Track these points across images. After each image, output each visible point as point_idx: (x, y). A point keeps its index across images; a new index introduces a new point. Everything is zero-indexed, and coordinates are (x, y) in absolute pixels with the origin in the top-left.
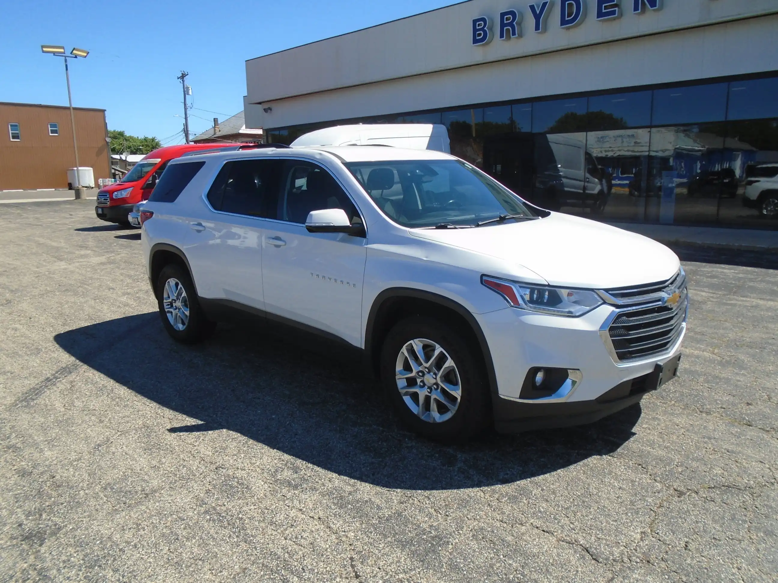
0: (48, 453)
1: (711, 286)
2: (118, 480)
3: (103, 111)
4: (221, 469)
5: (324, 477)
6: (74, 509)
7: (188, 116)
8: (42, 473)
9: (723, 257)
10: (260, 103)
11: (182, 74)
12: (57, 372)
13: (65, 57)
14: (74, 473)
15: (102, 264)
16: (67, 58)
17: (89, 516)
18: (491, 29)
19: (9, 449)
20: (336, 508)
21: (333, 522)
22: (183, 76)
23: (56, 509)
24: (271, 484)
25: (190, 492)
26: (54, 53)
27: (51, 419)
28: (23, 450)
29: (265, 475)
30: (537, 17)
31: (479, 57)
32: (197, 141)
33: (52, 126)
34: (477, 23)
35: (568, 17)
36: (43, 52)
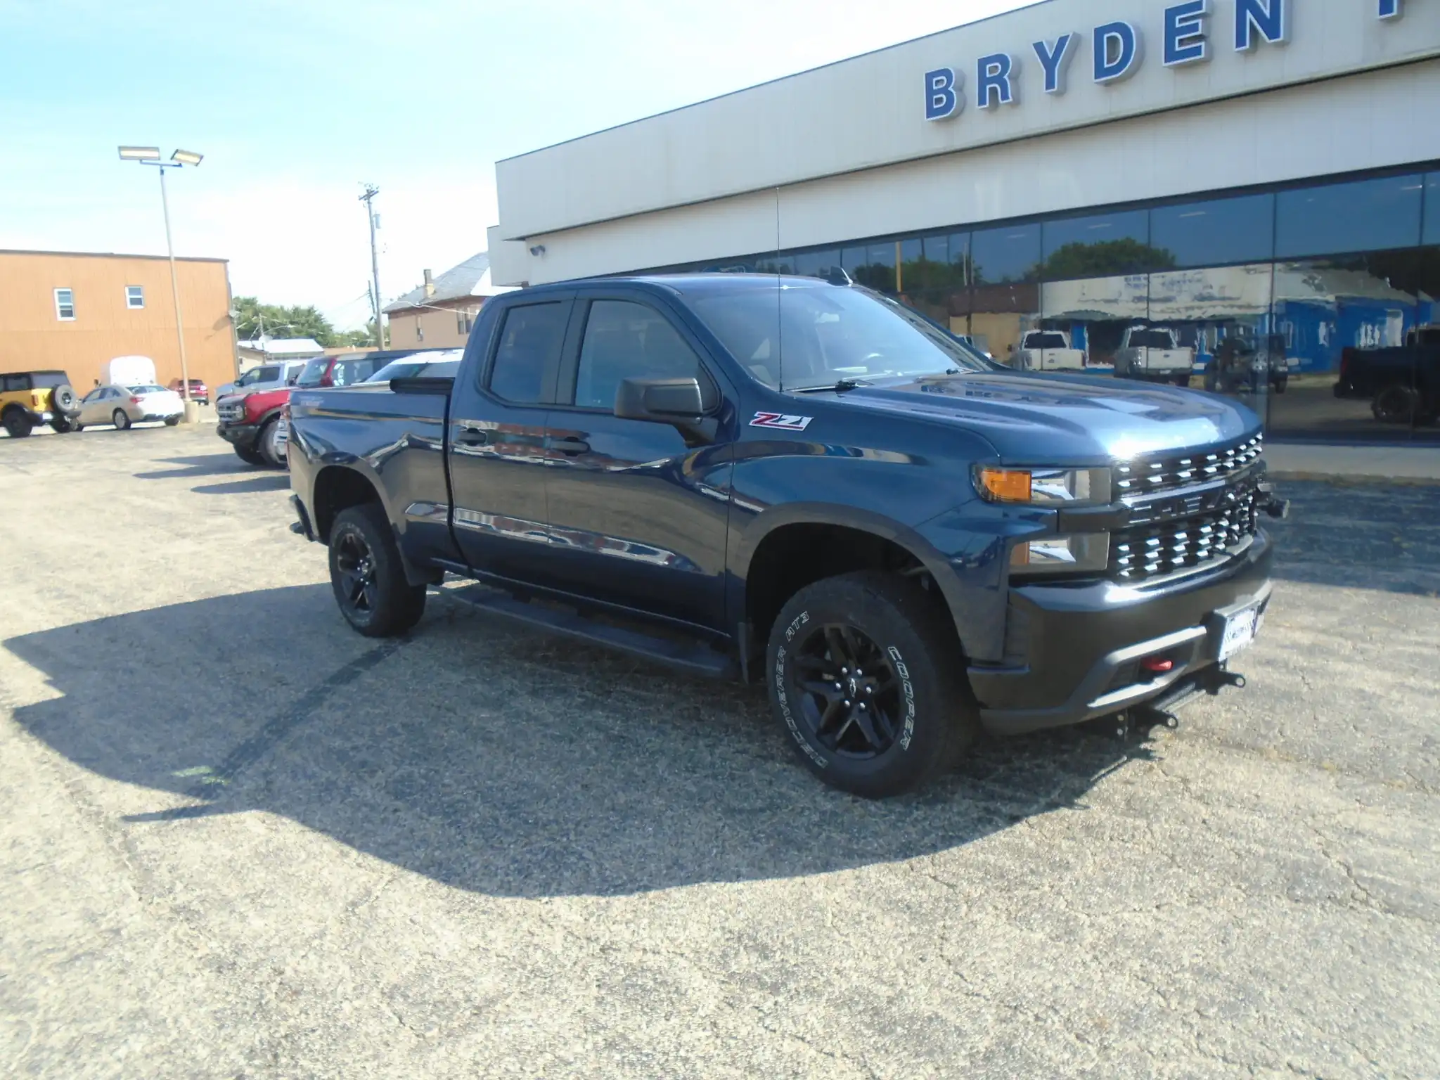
0: (257, 923)
2: (412, 979)
3: (225, 261)
4: (611, 951)
5: (824, 966)
6: (341, 1042)
8: (256, 966)
10: (522, 239)
11: (367, 190)
12: (231, 756)
13: (161, 165)
14: (320, 963)
15: (259, 541)
16: (164, 168)
17: (375, 1057)
18: (960, 89)
19: (178, 913)
20: (873, 1035)
21: (878, 1066)
22: (370, 194)
23: (303, 1044)
24: (723, 982)
25: (563, 1001)
26: (141, 160)
27: (246, 849)
28: (205, 916)
29: (705, 963)
30: (1049, 64)
31: (938, 141)
32: (393, 314)
33: (132, 291)
34: (935, 80)
35: (1108, 63)
36: (122, 158)
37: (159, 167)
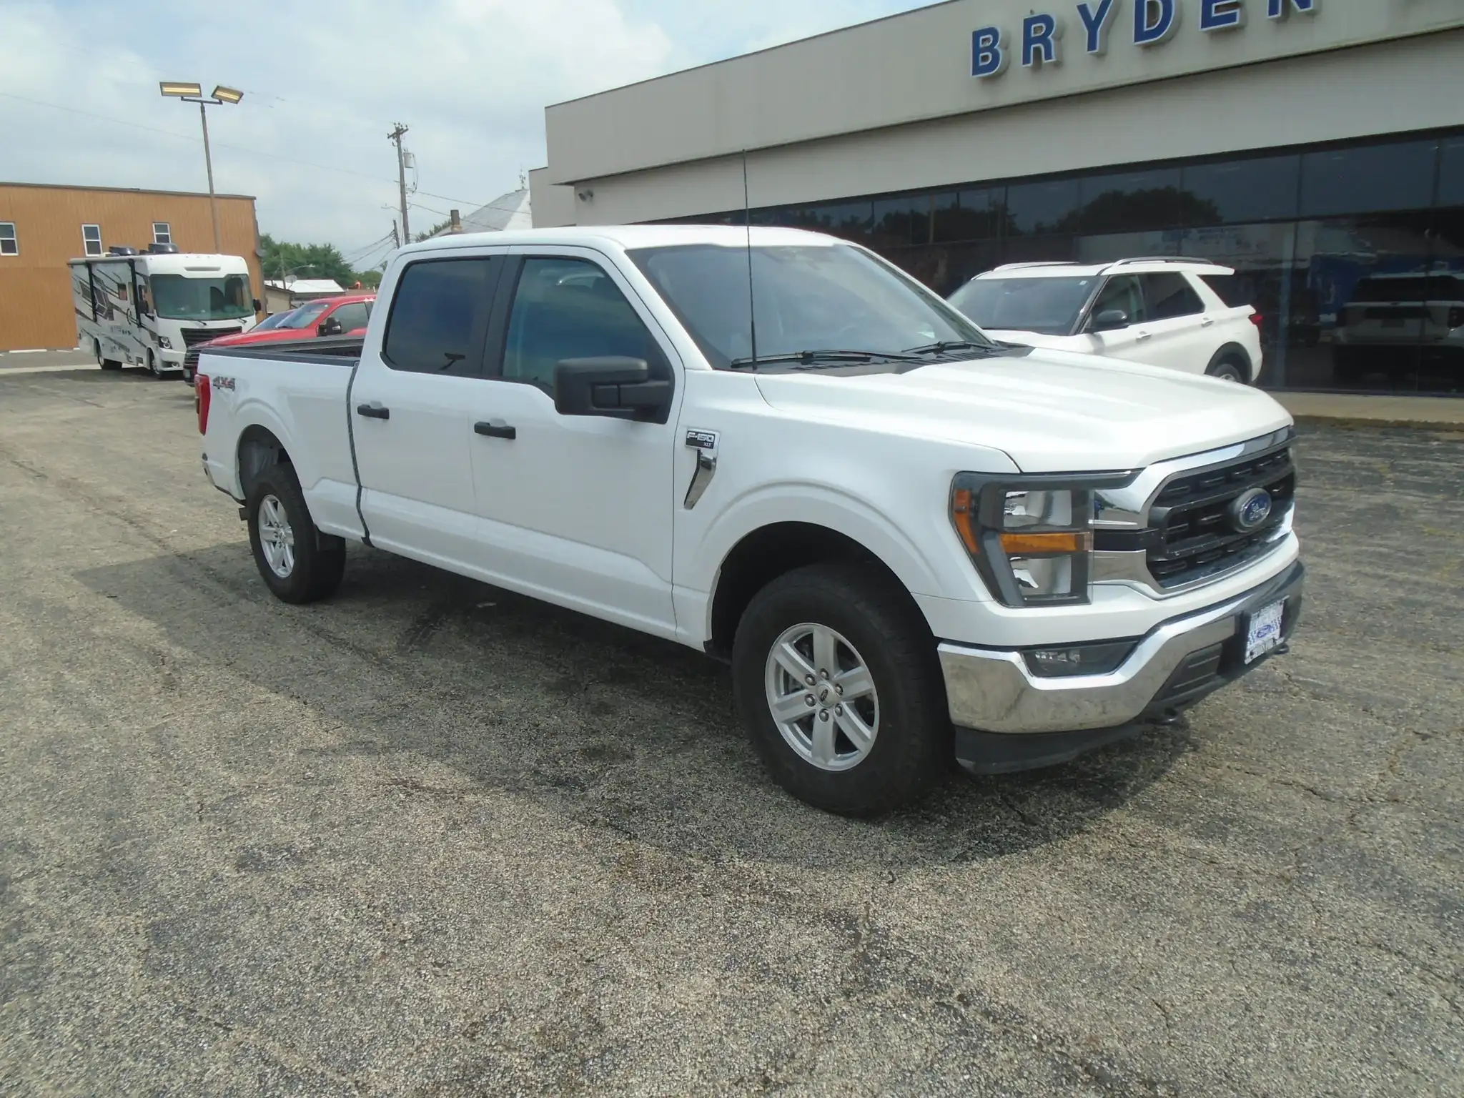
1: (1424, 488)
3: (254, 199)
7: (408, 206)
9: (1435, 443)
10: (572, 183)
11: (397, 128)
13: (202, 102)
16: (205, 105)
18: (1005, 48)
22: (398, 133)
26: (182, 96)
30: (1092, 26)
33: (159, 228)
34: (981, 38)
35: (1148, 27)
36: (163, 94)
37: (200, 104)
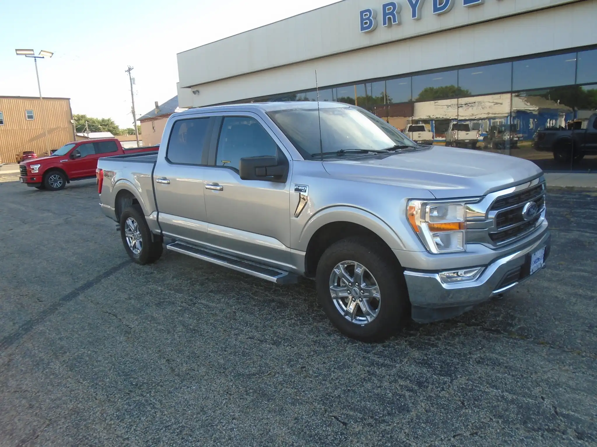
3: (69, 99)
10: (189, 87)
11: (129, 68)
13: (35, 57)
18: (375, 18)
22: (130, 70)
26: (26, 55)
30: (414, 6)
31: (365, 41)
32: (142, 120)
33: (28, 112)
34: (364, 14)
35: (439, 5)
36: (17, 54)
37: (34, 58)
